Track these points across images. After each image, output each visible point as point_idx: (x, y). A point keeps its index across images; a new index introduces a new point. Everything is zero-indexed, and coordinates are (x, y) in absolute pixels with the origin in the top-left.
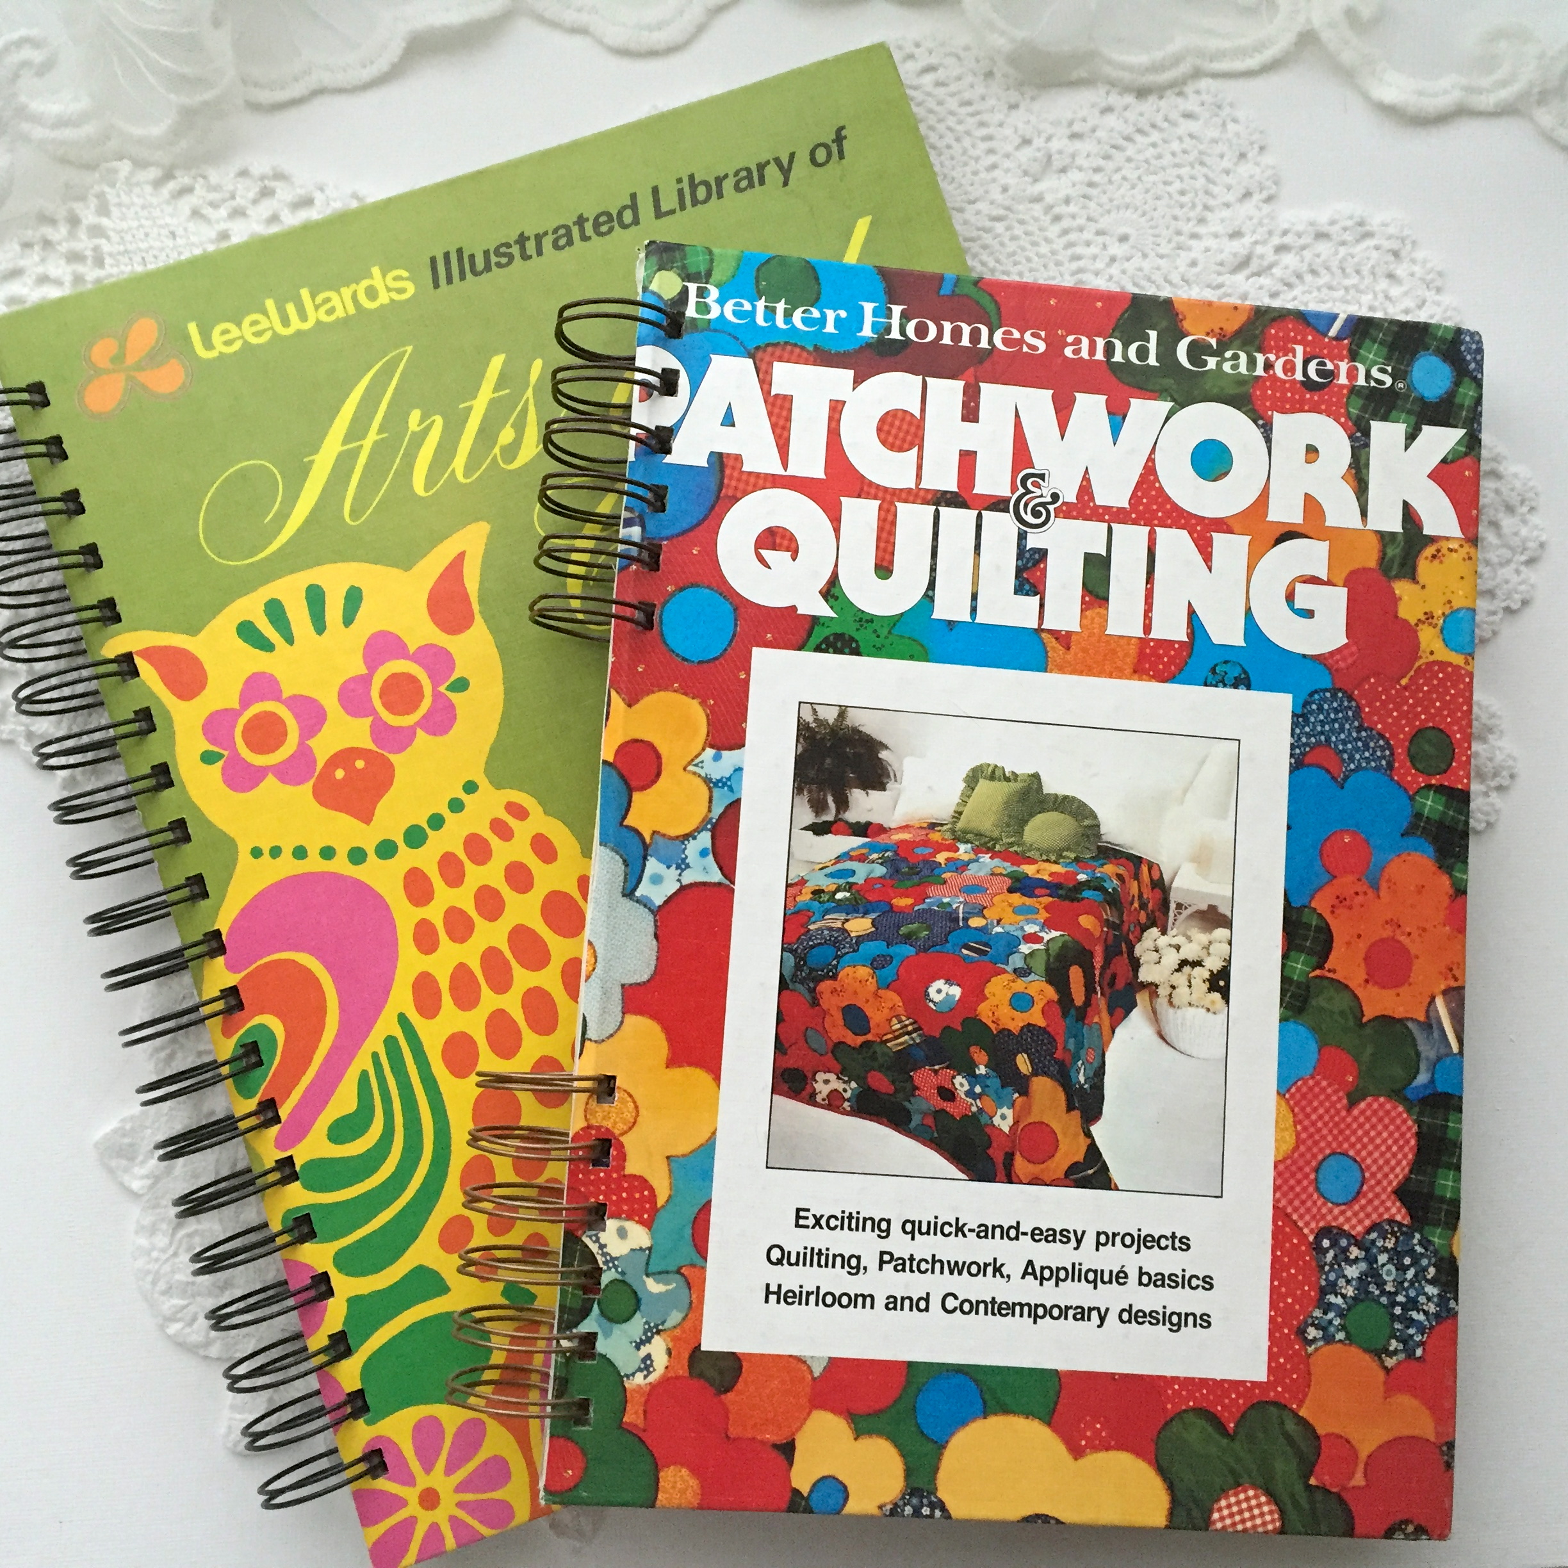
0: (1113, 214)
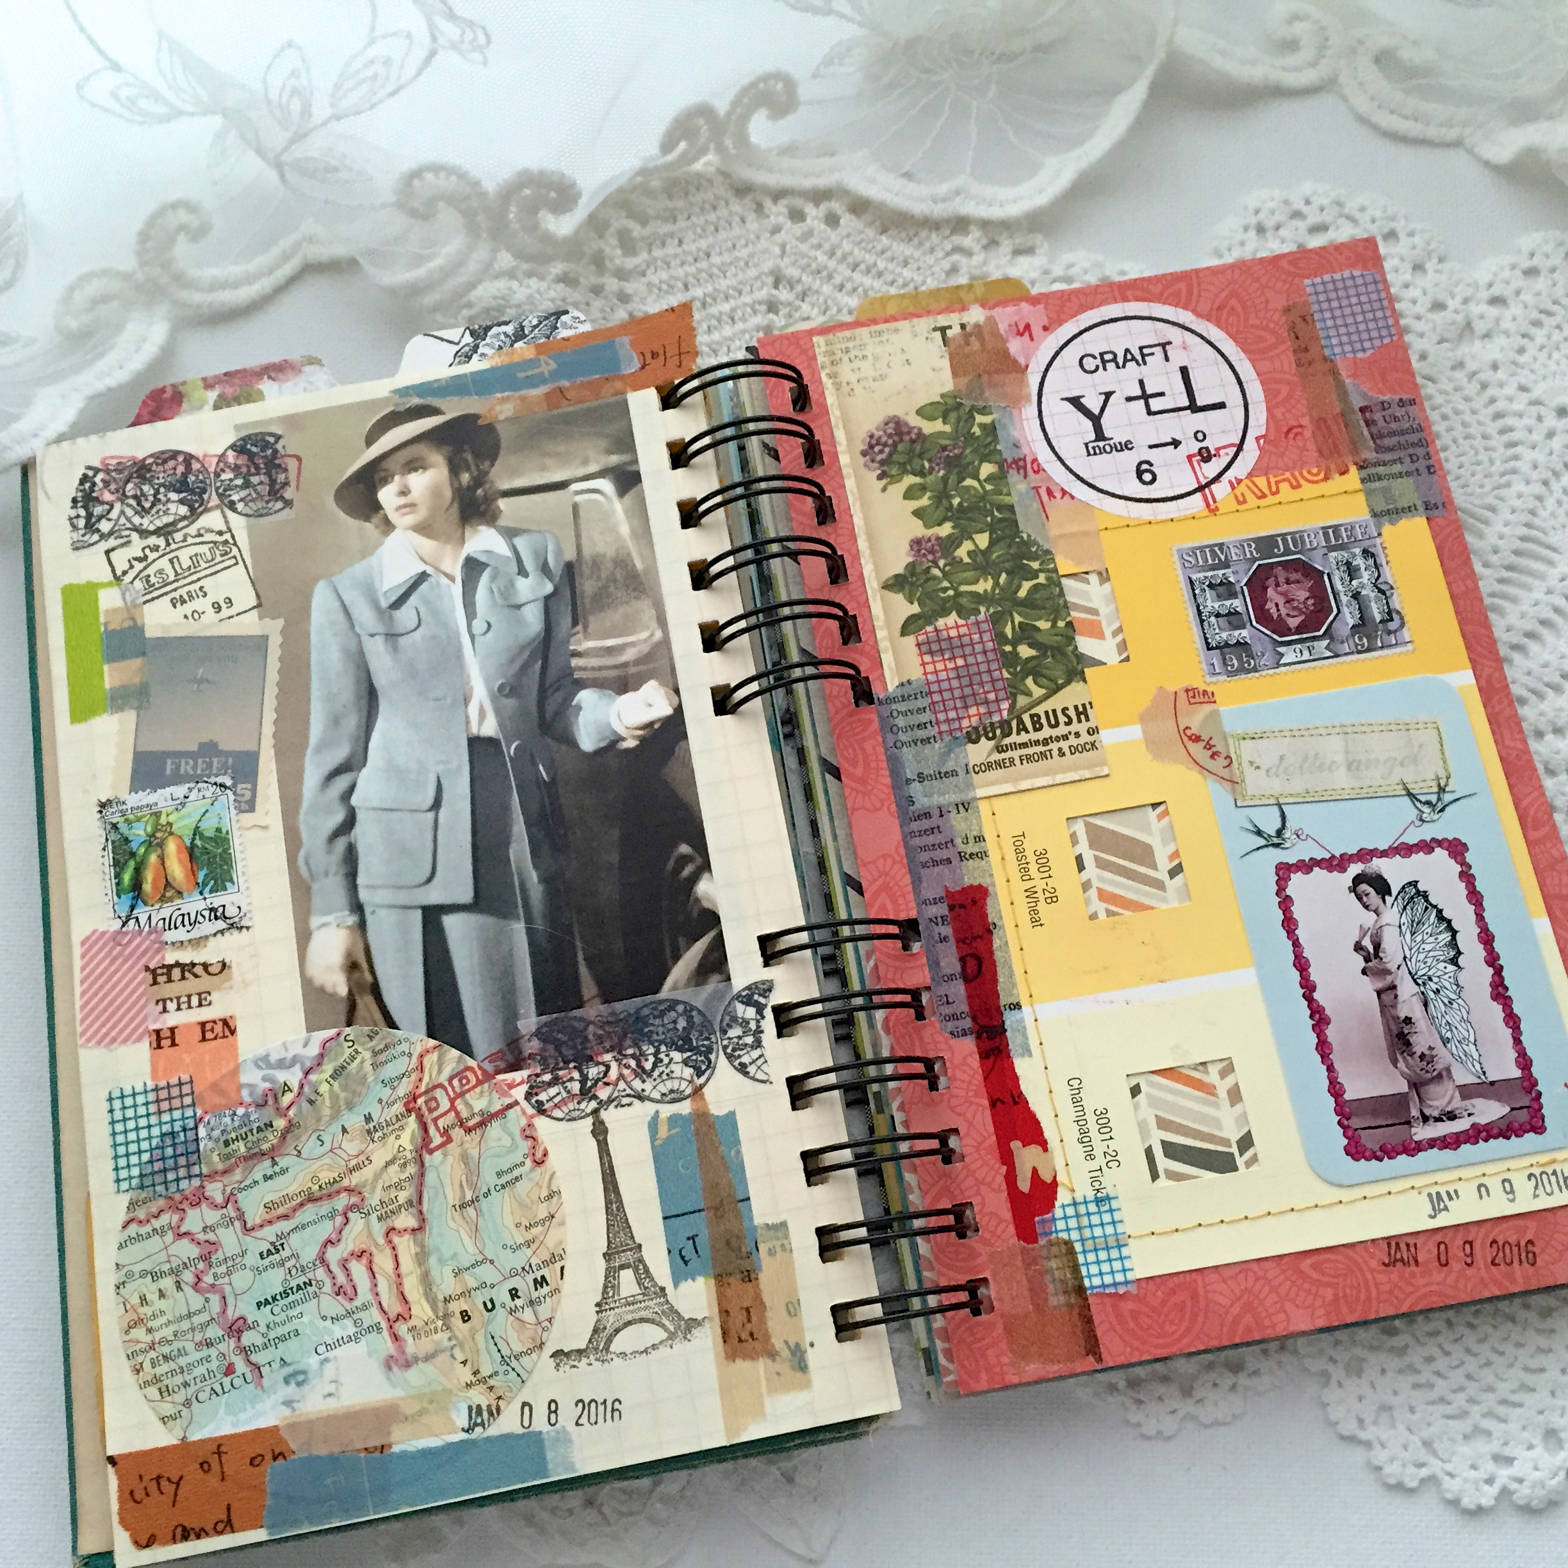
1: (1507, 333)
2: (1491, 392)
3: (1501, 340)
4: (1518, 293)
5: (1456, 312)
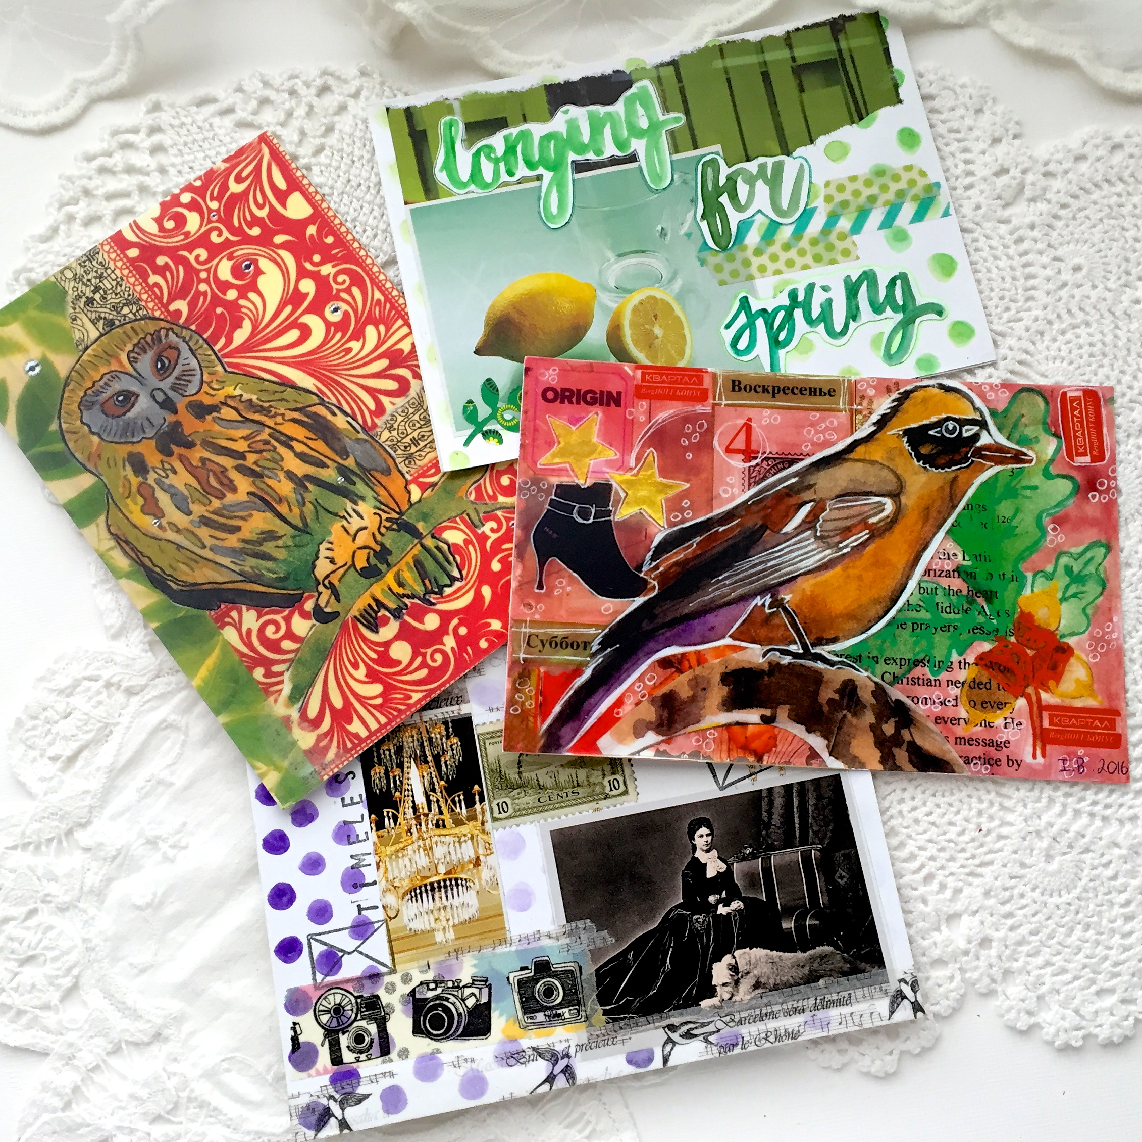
0: (1072, 246)
1: (1049, 202)
2: (1026, 245)
3: (1042, 206)
4: (1066, 172)
5: (1014, 178)
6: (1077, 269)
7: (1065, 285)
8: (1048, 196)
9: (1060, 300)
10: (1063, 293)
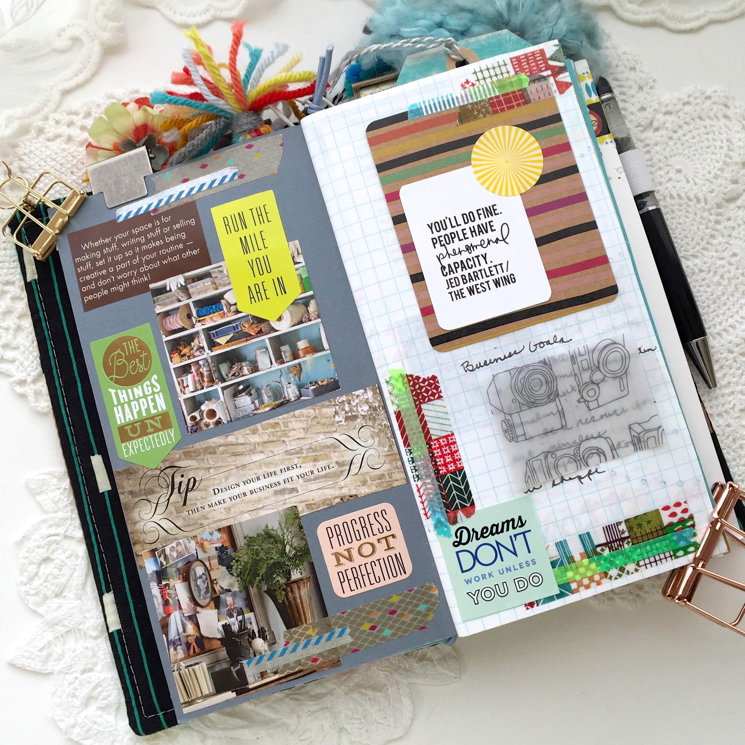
0: (677, 158)
6: (679, 171)
7: (670, 179)
8: (667, 125)
9: (667, 188)
10: (669, 185)
